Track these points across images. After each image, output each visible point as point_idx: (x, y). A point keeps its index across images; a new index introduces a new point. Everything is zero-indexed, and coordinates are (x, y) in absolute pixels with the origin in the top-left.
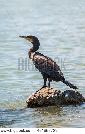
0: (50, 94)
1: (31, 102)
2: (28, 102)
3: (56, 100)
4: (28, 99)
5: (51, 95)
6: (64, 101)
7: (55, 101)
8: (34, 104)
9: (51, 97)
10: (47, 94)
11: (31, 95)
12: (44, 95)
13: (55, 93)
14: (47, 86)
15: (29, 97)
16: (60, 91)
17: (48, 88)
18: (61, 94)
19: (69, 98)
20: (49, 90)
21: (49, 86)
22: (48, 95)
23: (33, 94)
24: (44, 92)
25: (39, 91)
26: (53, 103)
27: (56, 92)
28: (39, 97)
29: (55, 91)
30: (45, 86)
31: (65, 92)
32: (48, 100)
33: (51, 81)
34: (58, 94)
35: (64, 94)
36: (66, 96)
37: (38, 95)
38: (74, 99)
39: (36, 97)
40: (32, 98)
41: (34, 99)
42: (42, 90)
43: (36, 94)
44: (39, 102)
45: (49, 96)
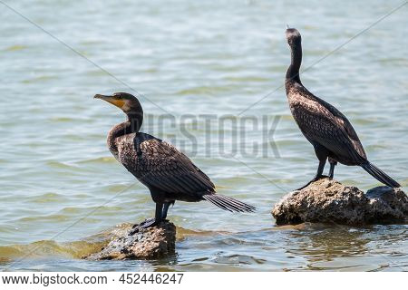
0: (330, 196)
1: (284, 215)
2: (277, 216)
3: (345, 212)
4: (277, 208)
5: (333, 198)
6: (367, 213)
7: (343, 215)
8: (290, 219)
9: (333, 204)
10: (323, 195)
11: (285, 197)
12: (316, 200)
13: (344, 194)
14: (325, 177)
15: (280, 204)
16: (355, 189)
17: (326, 182)
18: (359, 196)
19: (380, 207)
20: (330, 185)
22: (325, 198)
23: (292, 193)
24: (318, 191)
25: (306, 189)
26: (338, 218)
27: (347, 191)
28: (304, 202)
29: (345, 189)
31: (370, 192)
32: (325, 209)
33: (336, 163)
34: (352, 195)
35: (365, 198)
36: (372, 201)
37: (301, 197)
39: (295, 203)
40: (286, 205)
41: (292, 208)
42: (313, 187)
43: (297, 196)
44: (304, 216)
45: (329, 202)
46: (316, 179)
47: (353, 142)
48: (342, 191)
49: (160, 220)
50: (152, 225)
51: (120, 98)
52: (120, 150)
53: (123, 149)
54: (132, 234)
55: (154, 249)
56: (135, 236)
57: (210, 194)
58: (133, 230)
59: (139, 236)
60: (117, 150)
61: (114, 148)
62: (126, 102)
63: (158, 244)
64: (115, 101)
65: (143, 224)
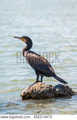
0: (42, 88)
1: (25, 95)
2: (23, 96)
3: (48, 94)
4: (22, 93)
6: (56, 94)
8: (28, 97)
9: (43, 91)
10: (39, 88)
11: (25, 89)
12: (37, 90)
13: (47, 87)
15: (24, 92)
16: (51, 86)
17: (40, 83)
18: (52, 88)
19: (60, 92)
20: (41, 84)
21: (41, 81)
22: (40, 89)
23: (27, 88)
24: (37, 86)
25: (33, 86)
26: (45, 96)
28: (32, 91)
29: (47, 86)
30: (37, 81)
32: (40, 93)
34: (50, 88)
35: (54, 89)
36: (57, 90)
38: (64, 93)
39: (29, 91)
40: (26, 92)
41: (28, 93)
42: (35, 85)
43: (30, 89)
44: (33, 96)
45: (42, 91)
46: (36, 82)
47: (50, 68)
48: (46, 86)
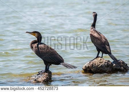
0: (101, 63)
1: (86, 69)
2: (84, 69)
4: (84, 67)
5: (102, 64)
6: (113, 69)
7: (105, 69)
8: (88, 70)
9: (102, 66)
11: (87, 63)
12: (96, 64)
13: (105, 62)
14: (99, 57)
15: (85, 66)
16: (109, 61)
17: (100, 59)
18: (110, 63)
19: (117, 67)
20: (101, 60)
22: (99, 64)
23: (88, 63)
24: (97, 61)
25: (93, 61)
26: (103, 70)
27: (106, 61)
28: (92, 65)
30: (98, 57)
31: (113, 62)
32: (99, 67)
34: (108, 63)
35: (112, 64)
36: (114, 65)
37: (92, 63)
38: (120, 67)
39: (90, 65)
40: (87, 66)
41: (89, 67)
42: (95, 60)
43: (90, 63)
44: (92, 70)
45: (101, 65)
46: (96, 58)
49: (47, 70)
50: (44, 72)
51: (34, 33)
52: (34, 48)
53: (35, 48)
54: (38, 75)
55: (45, 80)
56: (39, 75)
57: (62, 63)
58: (38, 74)
59: (40, 75)
60: (33, 48)
61: (32, 47)
62: (36, 34)
63: (46, 78)
64: (33, 34)
65: (41, 72)
